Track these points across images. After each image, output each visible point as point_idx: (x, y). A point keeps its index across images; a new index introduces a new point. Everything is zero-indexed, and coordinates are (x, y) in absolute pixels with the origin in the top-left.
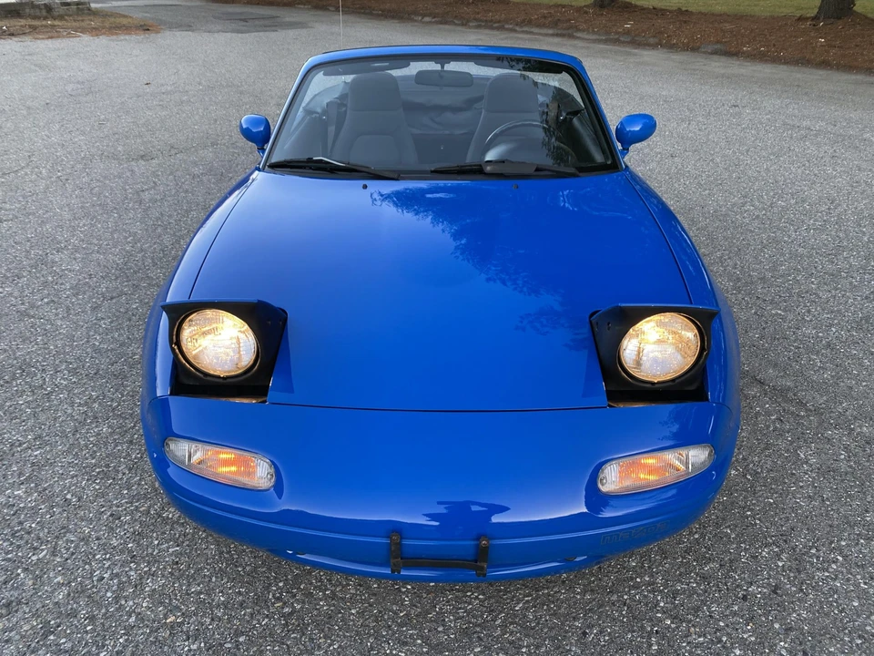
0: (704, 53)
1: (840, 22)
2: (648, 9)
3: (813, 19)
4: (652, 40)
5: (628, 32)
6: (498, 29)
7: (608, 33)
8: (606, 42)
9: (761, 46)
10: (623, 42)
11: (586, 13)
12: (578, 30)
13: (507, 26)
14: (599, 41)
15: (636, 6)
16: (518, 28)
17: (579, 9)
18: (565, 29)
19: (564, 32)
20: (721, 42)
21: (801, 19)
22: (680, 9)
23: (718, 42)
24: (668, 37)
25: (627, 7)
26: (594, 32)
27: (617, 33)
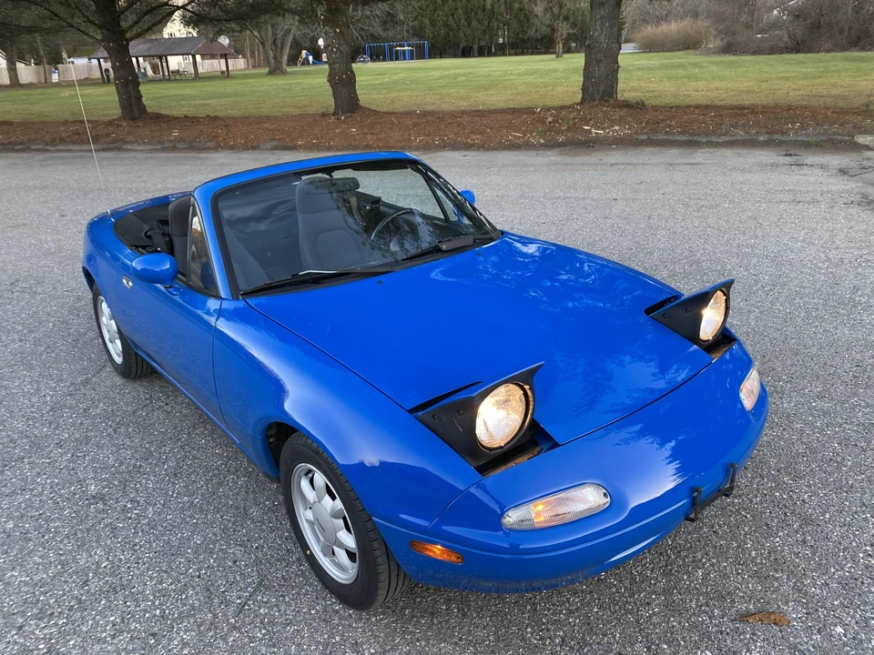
0: (266, 149)
1: (356, 115)
2: (181, 118)
3: (334, 114)
4: (209, 144)
5: (181, 140)
6: (23, 150)
7: (160, 142)
8: (164, 150)
9: (312, 139)
10: (182, 149)
11: (118, 126)
12: (126, 143)
13: (34, 147)
14: (157, 150)
15: (168, 116)
16: (49, 148)
17: (110, 123)
18: (110, 143)
19: (111, 146)
20: (276, 140)
21: (324, 115)
22: (208, 116)
23: (273, 140)
24: (224, 139)
25: (159, 118)
26: (148, 144)
27: (171, 141)
